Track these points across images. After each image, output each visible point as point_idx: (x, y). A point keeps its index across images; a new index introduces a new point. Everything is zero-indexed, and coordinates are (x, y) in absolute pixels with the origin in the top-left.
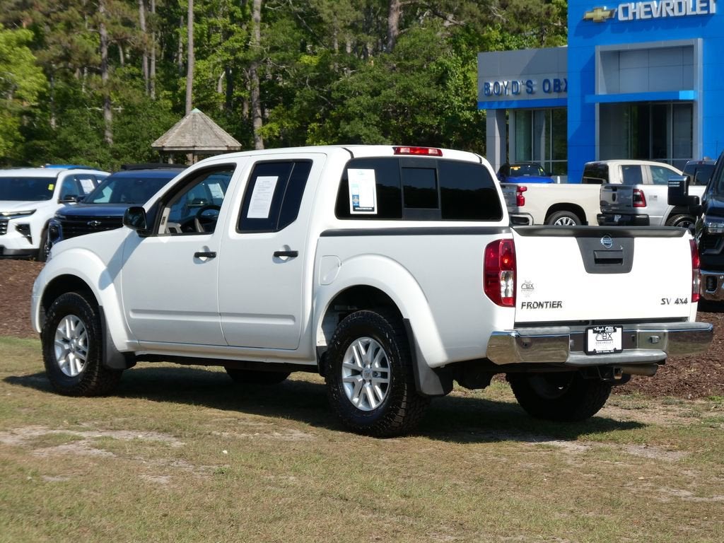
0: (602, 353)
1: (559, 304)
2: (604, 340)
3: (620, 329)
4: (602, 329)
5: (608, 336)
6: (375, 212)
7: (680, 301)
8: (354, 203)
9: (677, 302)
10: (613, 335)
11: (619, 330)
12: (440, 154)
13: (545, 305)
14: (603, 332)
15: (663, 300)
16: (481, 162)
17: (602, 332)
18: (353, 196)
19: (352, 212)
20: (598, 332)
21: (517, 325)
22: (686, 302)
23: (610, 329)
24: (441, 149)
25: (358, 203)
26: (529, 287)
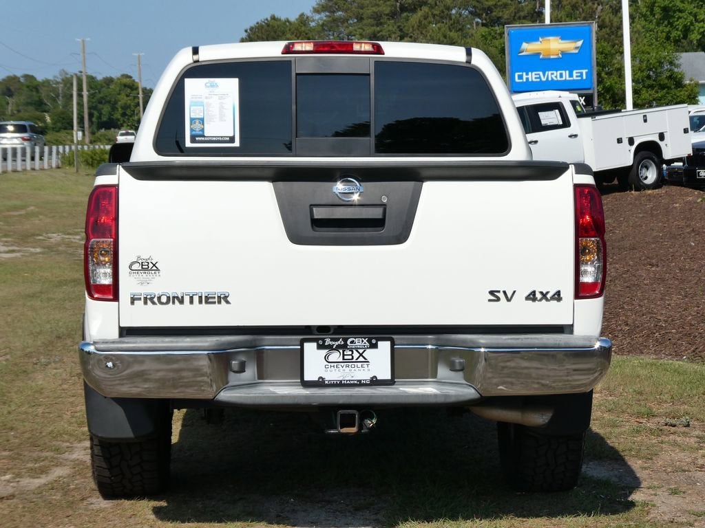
0: (340, 384)
1: (223, 299)
2: (345, 361)
3: (388, 344)
4: (341, 342)
5: (356, 355)
6: (237, 144)
7: (539, 296)
8: (192, 130)
9: (532, 297)
10: (369, 353)
11: (385, 346)
12: (379, 50)
13: (187, 299)
14: (344, 347)
15: (492, 293)
16: (469, 62)
17: (339, 347)
18: (192, 120)
19: (188, 144)
20: (330, 347)
21: (126, 332)
22: (557, 296)
23: (360, 342)
24: (381, 43)
25: (203, 130)
26: (147, 267)
